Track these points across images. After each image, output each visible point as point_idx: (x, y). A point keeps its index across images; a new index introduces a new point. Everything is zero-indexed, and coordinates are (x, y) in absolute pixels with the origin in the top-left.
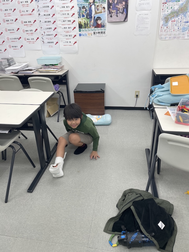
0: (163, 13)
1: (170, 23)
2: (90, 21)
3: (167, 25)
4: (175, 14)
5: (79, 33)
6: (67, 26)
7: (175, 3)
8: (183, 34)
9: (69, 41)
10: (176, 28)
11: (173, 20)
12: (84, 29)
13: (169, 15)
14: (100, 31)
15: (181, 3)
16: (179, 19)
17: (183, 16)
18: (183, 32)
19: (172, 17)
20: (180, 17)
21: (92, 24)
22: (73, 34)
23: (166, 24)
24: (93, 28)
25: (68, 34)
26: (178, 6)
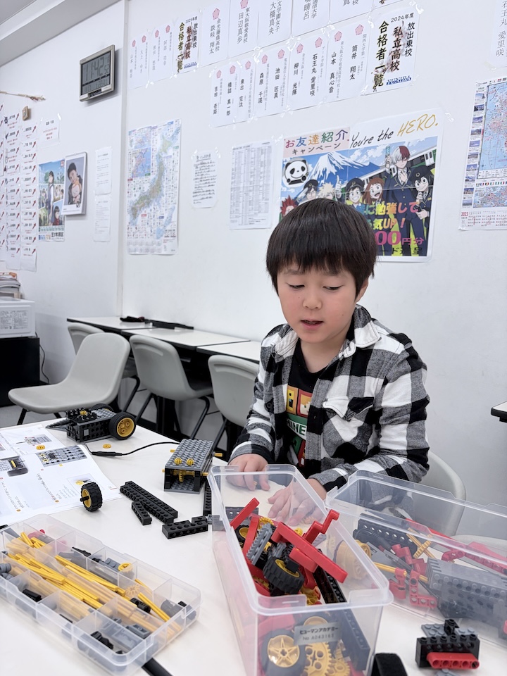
0: (130, 199)
1: (139, 218)
2: (49, 214)
3: (136, 222)
4: (146, 200)
5: (39, 234)
6: (28, 222)
7: (144, 178)
8: (159, 244)
9: (29, 247)
10: (148, 230)
11: (143, 213)
12: (42, 227)
13: (138, 203)
14: (58, 231)
15: (152, 177)
16: (151, 210)
17: (156, 204)
18: (158, 238)
19: (142, 206)
20: (152, 207)
21: (50, 218)
22: (33, 235)
23: (134, 221)
24: (51, 226)
25: (29, 235)
26: (149, 185)
